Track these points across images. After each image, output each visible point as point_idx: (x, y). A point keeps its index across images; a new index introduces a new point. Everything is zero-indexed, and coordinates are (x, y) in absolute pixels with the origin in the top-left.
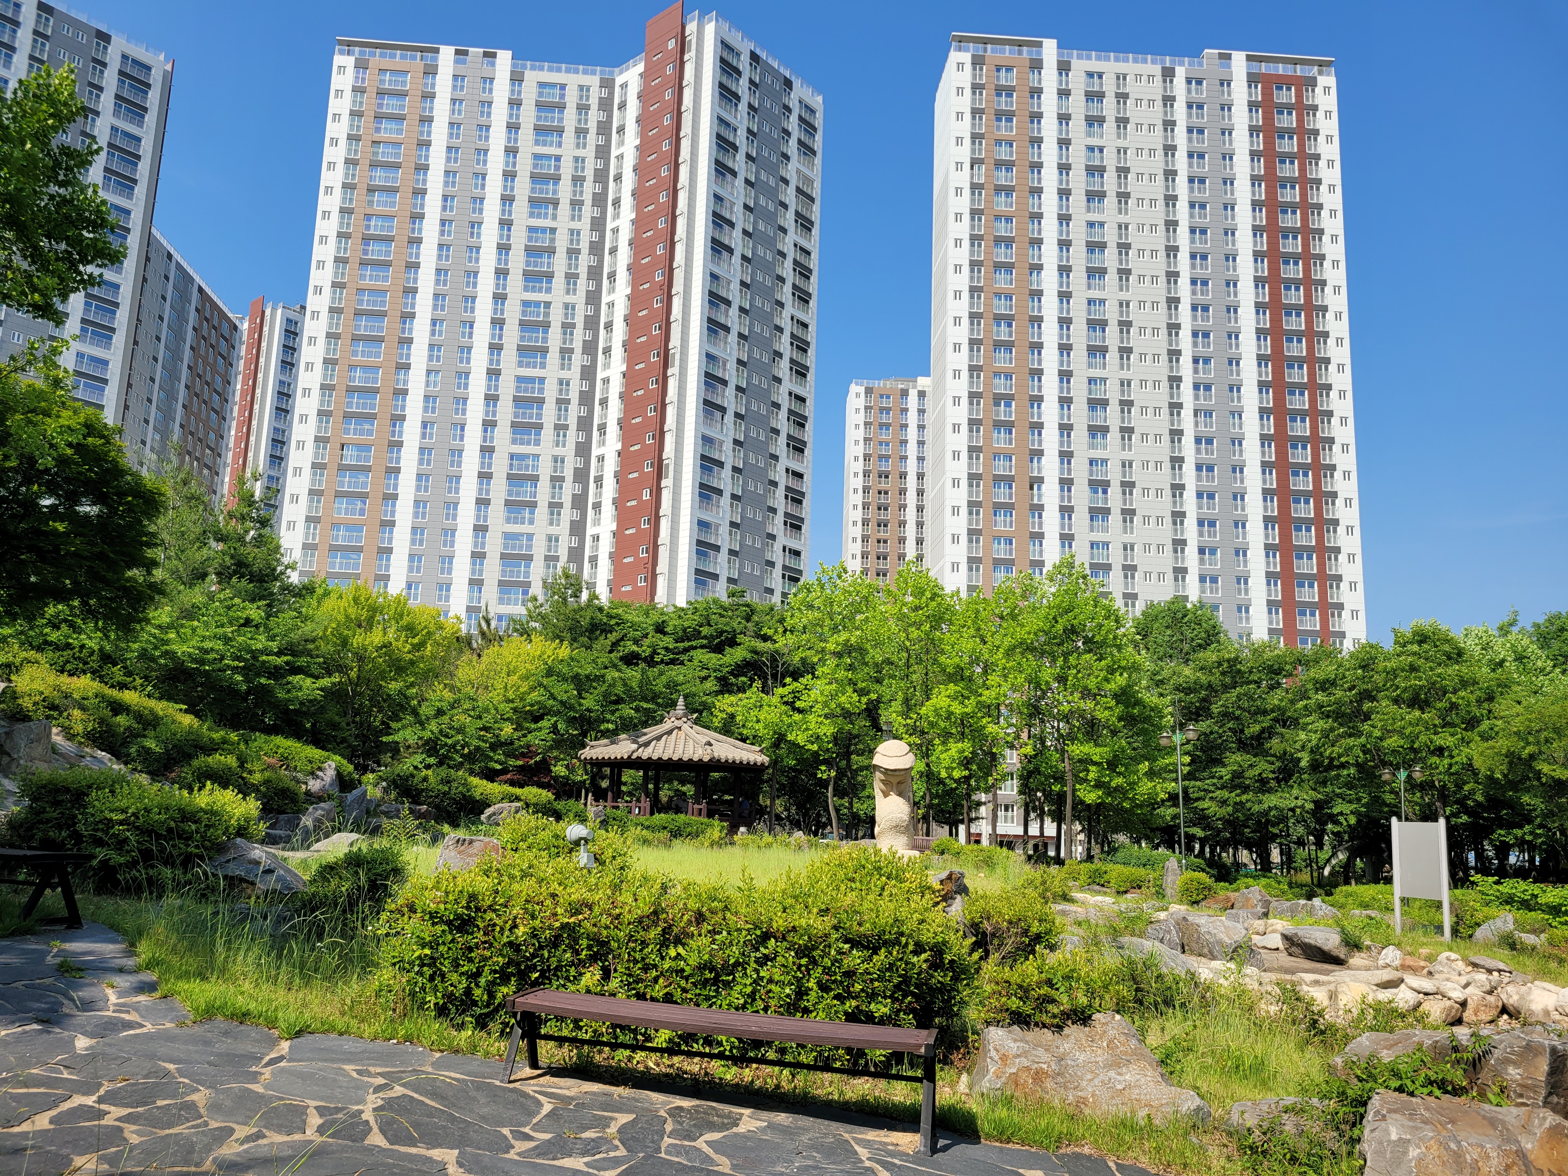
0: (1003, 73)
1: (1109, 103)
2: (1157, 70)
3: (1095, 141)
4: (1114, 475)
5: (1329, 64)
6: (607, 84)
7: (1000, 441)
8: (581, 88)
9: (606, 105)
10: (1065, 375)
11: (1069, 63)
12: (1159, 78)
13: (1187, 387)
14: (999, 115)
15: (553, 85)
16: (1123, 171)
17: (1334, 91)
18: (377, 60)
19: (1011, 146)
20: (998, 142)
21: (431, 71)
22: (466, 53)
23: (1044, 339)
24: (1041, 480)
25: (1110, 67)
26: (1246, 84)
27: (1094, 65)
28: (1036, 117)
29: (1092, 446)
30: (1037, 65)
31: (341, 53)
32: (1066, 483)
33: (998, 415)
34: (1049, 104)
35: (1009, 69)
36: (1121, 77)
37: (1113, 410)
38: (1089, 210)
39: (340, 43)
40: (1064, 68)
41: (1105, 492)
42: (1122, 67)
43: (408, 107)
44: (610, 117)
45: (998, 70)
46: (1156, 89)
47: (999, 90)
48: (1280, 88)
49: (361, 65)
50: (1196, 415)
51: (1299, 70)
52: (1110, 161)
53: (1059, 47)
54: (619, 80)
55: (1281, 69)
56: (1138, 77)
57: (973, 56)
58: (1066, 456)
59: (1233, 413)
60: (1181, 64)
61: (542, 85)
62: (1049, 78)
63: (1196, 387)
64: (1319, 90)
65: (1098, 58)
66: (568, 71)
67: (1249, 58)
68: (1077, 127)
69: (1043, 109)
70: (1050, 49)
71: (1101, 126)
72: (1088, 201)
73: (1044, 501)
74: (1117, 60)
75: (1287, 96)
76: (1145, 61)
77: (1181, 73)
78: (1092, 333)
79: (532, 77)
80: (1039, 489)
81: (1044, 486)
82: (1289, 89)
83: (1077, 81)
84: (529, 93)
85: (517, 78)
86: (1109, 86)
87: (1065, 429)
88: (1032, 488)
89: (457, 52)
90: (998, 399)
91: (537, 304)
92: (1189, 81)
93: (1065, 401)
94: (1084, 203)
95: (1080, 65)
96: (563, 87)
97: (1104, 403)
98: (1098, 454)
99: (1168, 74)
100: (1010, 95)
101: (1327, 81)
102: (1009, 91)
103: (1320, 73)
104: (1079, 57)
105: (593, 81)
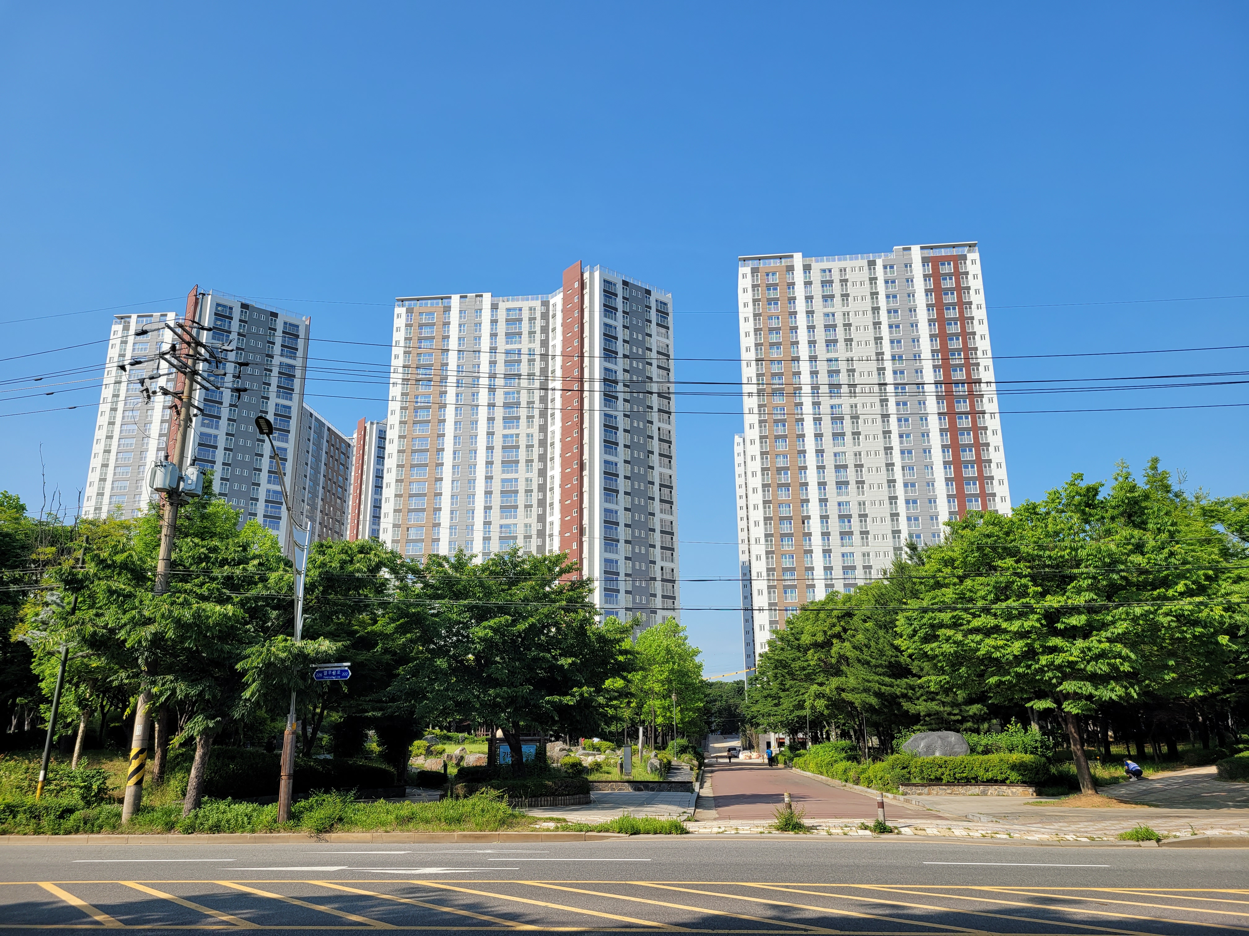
0: (770, 276)
1: (837, 286)
2: (865, 263)
3: (829, 310)
4: (855, 511)
5: (975, 245)
6: (545, 304)
7: (783, 496)
8: (530, 309)
9: (545, 316)
10: (820, 452)
11: (810, 265)
12: (866, 268)
13: (896, 453)
14: (770, 301)
15: (514, 309)
16: (847, 326)
17: (978, 262)
18: (417, 306)
19: (778, 318)
20: (770, 318)
21: (447, 309)
22: (466, 297)
23: (805, 432)
24: (809, 517)
25: (835, 265)
26: (921, 264)
27: (826, 265)
28: (792, 300)
29: (839, 494)
30: (790, 269)
31: (399, 306)
32: (824, 518)
33: (780, 480)
34: (800, 291)
35: (774, 274)
36: (843, 270)
37: (851, 470)
38: (828, 351)
39: (398, 300)
40: (807, 268)
41: (849, 521)
42: (842, 264)
43: (435, 332)
44: (548, 323)
45: (768, 275)
46: (865, 275)
47: (769, 287)
48: (943, 264)
49: (410, 311)
50: (903, 470)
51: (954, 252)
52: (839, 321)
53: (803, 257)
54: (552, 302)
55: (943, 252)
56: (853, 269)
57: (752, 269)
58: (823, 501)
59: (927, 466)
60: (880, 257)
61: (508, 310)
62: (799, 276)
63: (902, 452)
64: (968, 262)
65: (828, 260)
66: (523, 300)
67: (922, 248)
68: (818, 303)
69: (796, 294)
70: (798, 259)
71: (832, 300)
72: (827, 346)
73: (812, 530)
74: (839, 260)
75: (947, 269)
76: (857, 259)
77: (879, 263)
78: (835, 426)
79: (503, 306)
80: (808, 523)
81: (811, 521)
82: (949, 264)
83: (816, 276)
84: (502, 315)
85: (494, 307)
86: (836, 276)
87: (822, 485)
88: (803, 523)
89: (461, 297)
90: (779, 470)
91: (512, 436)
92: (885, 267)
93: (821, 468)
94: (825, 348)
95: (817, 266)
96: (520, 309)
97: (845, 467)
98: (843, 499)
99: (872, 264)
100: (775, 289)
101: (974, 256)
102: (775, 286)
103: (969, 251)
104: (817, 261)
105: (537, 304)
